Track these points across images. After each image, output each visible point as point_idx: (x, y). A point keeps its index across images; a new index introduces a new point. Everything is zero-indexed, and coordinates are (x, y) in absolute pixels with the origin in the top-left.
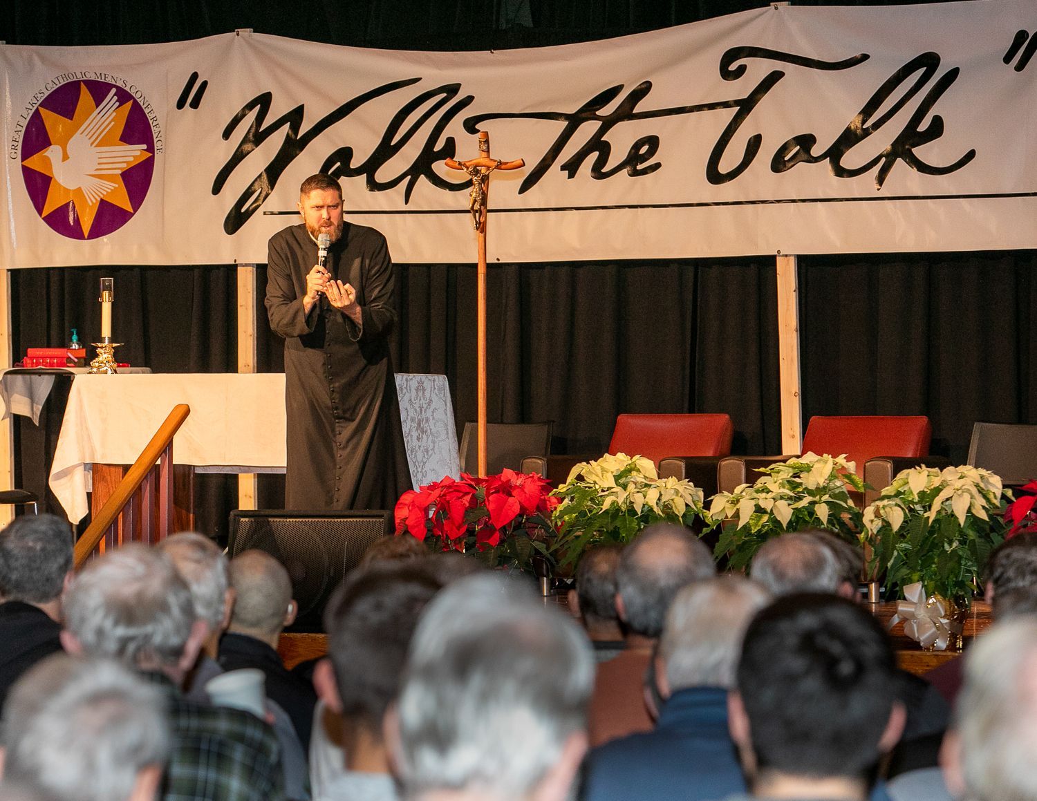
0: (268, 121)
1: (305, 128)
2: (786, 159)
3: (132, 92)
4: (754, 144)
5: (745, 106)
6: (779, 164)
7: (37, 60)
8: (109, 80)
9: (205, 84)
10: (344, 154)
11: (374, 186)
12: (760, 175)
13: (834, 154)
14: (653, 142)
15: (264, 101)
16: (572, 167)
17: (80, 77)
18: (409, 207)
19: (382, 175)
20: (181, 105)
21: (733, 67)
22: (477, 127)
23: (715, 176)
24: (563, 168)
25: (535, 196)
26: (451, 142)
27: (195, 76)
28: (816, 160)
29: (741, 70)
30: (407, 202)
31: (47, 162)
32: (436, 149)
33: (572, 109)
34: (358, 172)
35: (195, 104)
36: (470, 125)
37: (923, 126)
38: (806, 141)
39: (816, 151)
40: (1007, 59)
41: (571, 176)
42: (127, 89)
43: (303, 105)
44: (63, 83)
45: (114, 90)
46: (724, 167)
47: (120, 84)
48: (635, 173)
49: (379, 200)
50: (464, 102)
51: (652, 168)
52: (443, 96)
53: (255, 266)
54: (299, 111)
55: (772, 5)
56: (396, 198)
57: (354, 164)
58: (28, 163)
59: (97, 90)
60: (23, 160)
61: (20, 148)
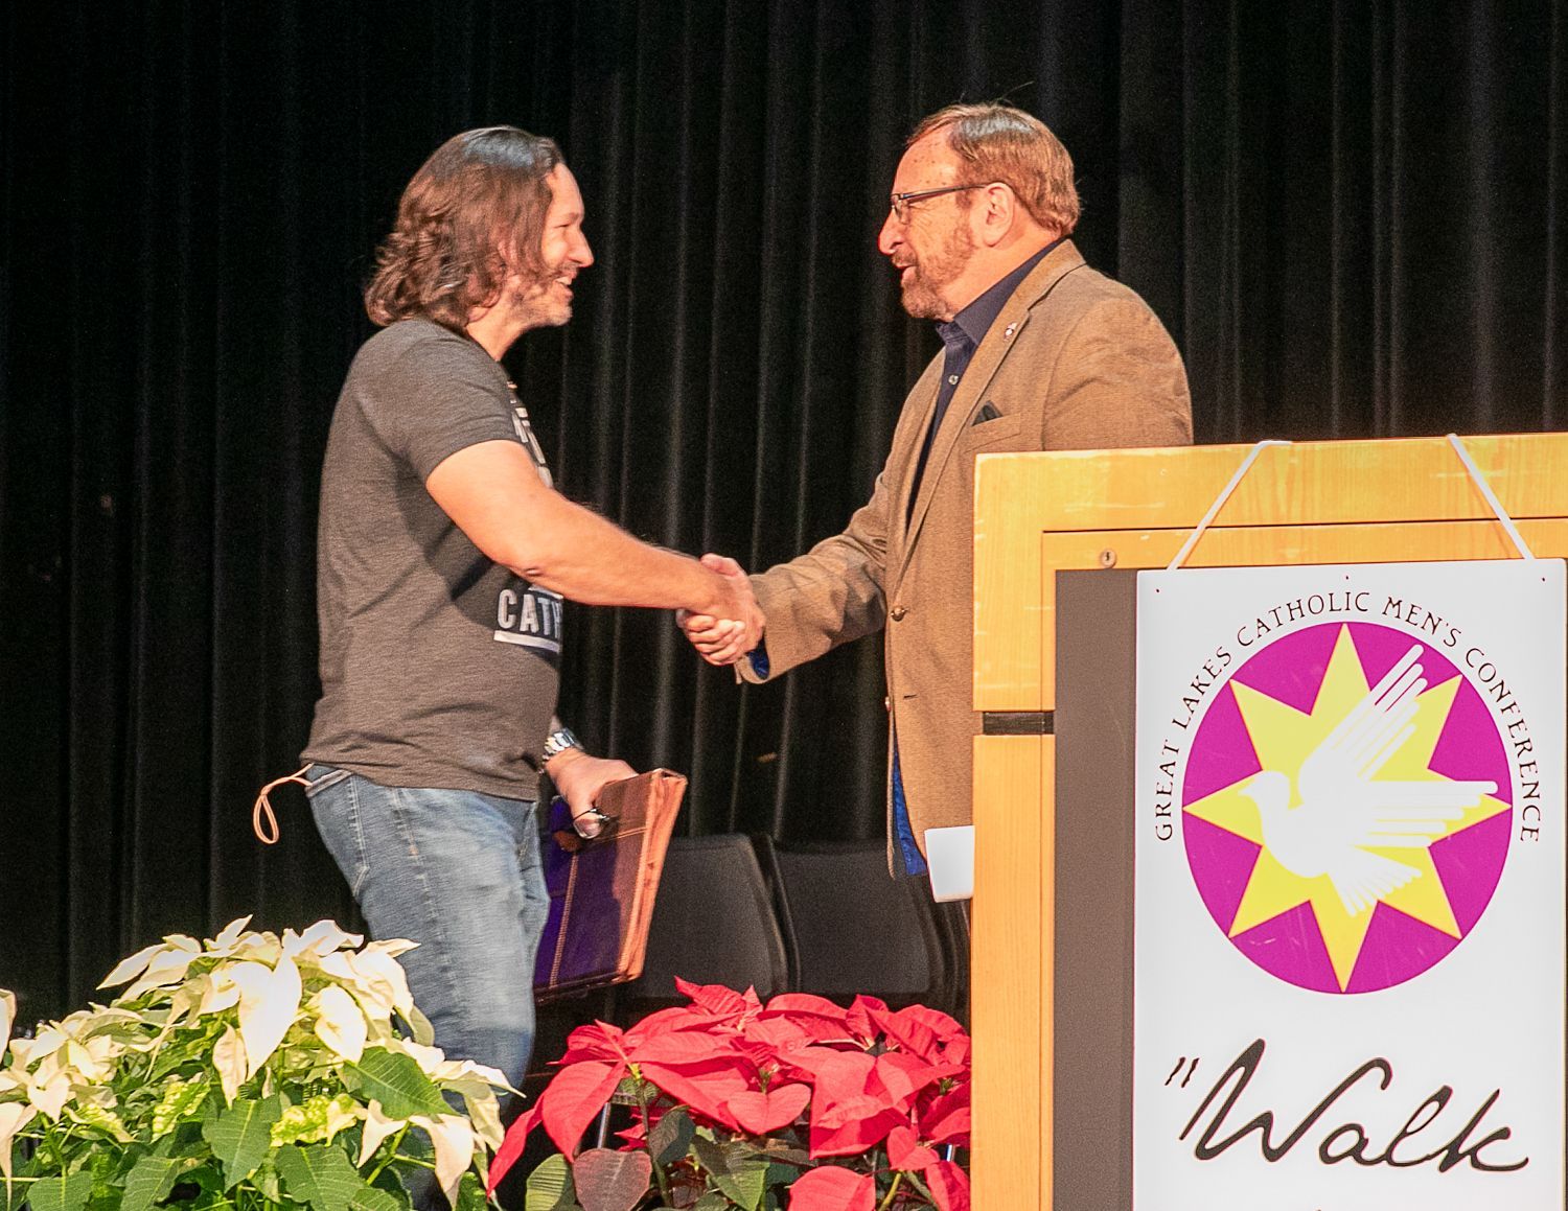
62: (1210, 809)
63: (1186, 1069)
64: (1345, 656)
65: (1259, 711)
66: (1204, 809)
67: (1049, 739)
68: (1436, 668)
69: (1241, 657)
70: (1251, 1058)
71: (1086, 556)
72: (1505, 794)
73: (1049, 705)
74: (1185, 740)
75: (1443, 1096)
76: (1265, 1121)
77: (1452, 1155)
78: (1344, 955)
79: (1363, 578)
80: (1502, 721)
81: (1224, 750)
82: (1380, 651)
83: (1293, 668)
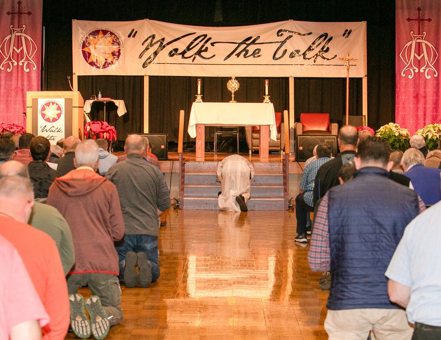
1: (165, 43)
2: (293, 55)
3: (115, 33)
4: (285, 51)
5: (283, 43)
6: (291, 56)
7: (88, 25)
9: (136, 32)
10: (176, 50)
11: (183, 57)
12: (286, 59)
13: (304, 54)
14: (259, 50)
15: (154, 37)
16: (238, 55)
17: (100, 29)
18: (194, 63)
19: (186, 55)
20: (129, 36)
21: (280, 34)
22: (214, 45)
23: (274, 58)
24: (236, 55)
25: (228, 61)
26: (207, 48)
27: (133, 30)
28: (300, 55)
29: (282, 35)
31: (89, 49)
32: (202, 50)
33: (240, 41)
34: (180, 54)
35: (134, 36)
36: (212, 44)
37: (325, 49)
38: (298, 51)
39: (300, 53)
40: (344, 35)
41: (238, 57)
42: (113, 32)
43: (165, 38)
44: (95, 30)
45: (109, 32)
46: (277, 56)
47: (111, 31)
48: (254, 57)
49: (185, 61)
50: (210, 39)
51: (259, 56)
52: (203, 37)
53: (149, 76)
54: (163, 39)
55: (290, 20)
56: (190, 60)
57: (178, 52)
58: (84, 49)
59: (105, 32)
60: (82, 48)
61: (81, 46)
62: (43, 112)
63: (41, 127)
64: (51, 103)
66: (42, 112)
67: (32, 108)
68: (57, 104)
69: (45, 104)
70: (45, 126)
71: (34, 98)
72: (61, 111)
73: (32, 106)
75: (57, 128)
76: (46, 130)
77: (58, 131)
78: (51, 120)
81: (43, 109)
82: (53, 103)
83: (48, 104)
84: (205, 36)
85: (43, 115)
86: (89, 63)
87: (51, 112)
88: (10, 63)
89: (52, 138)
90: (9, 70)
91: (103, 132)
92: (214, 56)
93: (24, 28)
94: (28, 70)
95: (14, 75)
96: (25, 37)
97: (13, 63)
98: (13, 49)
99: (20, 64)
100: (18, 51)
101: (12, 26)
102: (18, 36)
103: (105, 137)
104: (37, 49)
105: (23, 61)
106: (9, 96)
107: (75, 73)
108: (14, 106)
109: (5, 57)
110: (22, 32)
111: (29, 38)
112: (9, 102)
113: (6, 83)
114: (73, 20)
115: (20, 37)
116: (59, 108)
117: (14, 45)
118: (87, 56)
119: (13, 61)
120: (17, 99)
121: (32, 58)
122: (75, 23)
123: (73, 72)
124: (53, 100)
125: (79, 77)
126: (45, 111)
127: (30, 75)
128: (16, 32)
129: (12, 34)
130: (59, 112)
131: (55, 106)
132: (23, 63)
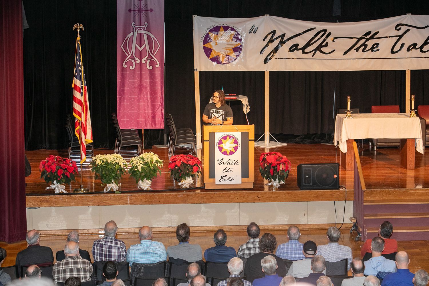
0: (275, 37)
1: (285, 39)
2: (410, 48)
3: (235, 29)
4: (403, 45)
5: (401, 37)
6: (408, 50)
7: (208, 21)
8: (230, 26)
9: (257, 28)
10: (296, 45)
11: (304, 52)
12: (404, 52)
13: (421, 47)
14: (378, 44)
15: (274, 32)
16: (357, 50)
17: (222, 25)
18: (314, 58)
19: (306, 50)
20: (250, 32)
21: (398, 28)
22: (334, 40)
23: (392, 52)
24: (355, 50)
25: (347, 56)
26: (327, 43)
27: (254, 26)
28: (417, 49)
29: (400, 29)
30: (313, 57)
31: (210, 45)
32: (323, 45)
33: (359, 37)
34: (300, 49)
35: (255, 33)
38: (415, 45)
39: (417, 47)
42: (234, 28)
43: (285, 34)
45: (230, 28)
46: (395, 50)
47: (232, 27)
48: (372, 51)
49: (305, 56)
50: (330, 34)
51: (378, 50)
52: (323, 32)
53: (270, 71)
54: (284, 35)
55: (408, 14)
56: (310, 56)
57: (299, 48)
58: (205, 45)
59: (226, 28)
60: (203, 45)
61: (203, 42)
62: (220, 146)
63: (218, 160)
64: (228, 137)
65: (223, 140)
67: (209, 142)
68: (234, 138)
69: (222, 137)
70: (223, 159)
71: (211, 132)
72: (238, 145)
73: (209, 140)
74: (218, 142)
75: (234, 161)
76: (224, 162)
77: (235, 164)
78: (228, 154)
79: (229, 133)
80: (238, 141)
81: (220, 142)
82: (230, 137)
83: (225, 138)
84: (325, 31)
85: (221, 149)
86: (210, 59)
87: (228, 145)
88: (133, 61)
89: (229, 170)
90: (131, 68)
91: (280, 164)
92: (334, 50)
93: (146, 25)
94: (151, 68)
95: (137, 73)
96: (147, 34)
97: (135, 61)
98: (136, 46)
99: (143, 61)
100: (141, 49)
101: (133, 23)
102: (141, 34)
103: (281, 169)
104: (159, 46)
105: (145, 58)
106: (133, 93)
107: (196, 69)
108: (138, 104)
109: (128, 55)
110: (144, 30)
111: (152, 36)
112: (133, 100)
113: (130, 80)
114: (193, 16)
115: (142, 34)
116: (236, 142)
117: (136, 43)
118: (208, 51)
119: (136, 59)
120: (140, 96)
121: (154, 55)
122: (196, 19)
123: (195, 68)
124: (230, 134)
125: (201, 73)
126: (223, 144)
127: (153, 72)
128: (138, 30)
129: (134, 31)
130: (236, 145)
131: (232, 140)
132: (146, 61)
